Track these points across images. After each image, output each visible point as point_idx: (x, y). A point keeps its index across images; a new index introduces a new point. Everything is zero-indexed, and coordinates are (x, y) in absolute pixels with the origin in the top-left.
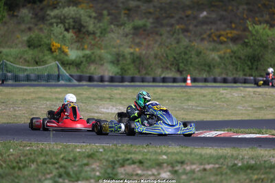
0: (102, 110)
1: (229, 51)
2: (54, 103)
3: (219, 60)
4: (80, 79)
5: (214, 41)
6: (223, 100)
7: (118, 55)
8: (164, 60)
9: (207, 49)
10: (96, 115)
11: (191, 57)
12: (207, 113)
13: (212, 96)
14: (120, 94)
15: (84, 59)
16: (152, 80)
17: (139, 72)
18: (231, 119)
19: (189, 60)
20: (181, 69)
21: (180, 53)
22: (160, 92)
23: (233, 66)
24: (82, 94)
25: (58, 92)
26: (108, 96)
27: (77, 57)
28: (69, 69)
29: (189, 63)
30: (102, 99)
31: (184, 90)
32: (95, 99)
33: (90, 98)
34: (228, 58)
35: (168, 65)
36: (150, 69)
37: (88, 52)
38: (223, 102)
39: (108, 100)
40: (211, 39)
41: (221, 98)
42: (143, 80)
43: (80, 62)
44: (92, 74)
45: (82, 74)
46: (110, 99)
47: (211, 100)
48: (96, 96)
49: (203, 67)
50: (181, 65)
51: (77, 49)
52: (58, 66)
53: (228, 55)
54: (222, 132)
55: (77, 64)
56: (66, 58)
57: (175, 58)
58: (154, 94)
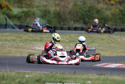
0: (36, 48)
1: (117, 10)
2: (4, 43)
3: (111, 16)
4: (20, 27)
5: (107, 4)
6: (116, 42)
7: (45, 11)
8: (75, 16)
9: (103, 9)
10: (32, 51)
11: (93, 14)
12: (106, 51)
13: (108, 40)
14: (47, 38)
15: (23, 14)
16: (67, 28)
17: (59, 23)
18: (122, 55)
19: (92, 15)
20: (86, 22)
21: (86, 11)
22: (73, 37)
23: (121, 20)
24: (22, 37)
25: (6, 36)
26: (39, 39)
27: (18, 13)
28: (13, 20)
29: (92, 18)
30: (35, 41)
31: (89, 35)
32: (31, 41)
33: (28, 40)
34: (117, 15)
35: (78, 19)
36: (66, 21)
37: (25, 9)
38: (116, 44)
39: (40, 41)
40: (105, 2)
41: (115, 41)
42: (62, 29)
43: (20, 16)
44: (28, 24)
45: (21, 24)
46: (41, 40)
47: (108, 42)
48: (31, 39)
49: (101, 21)
50: (86, 19)
51: (18, 7)
52: (6, 19)
53: (117, 13)
54: (121, 65)
55: (18, 17)
56: (11, 13)
57: (82, 14)
58: (70, 38)
